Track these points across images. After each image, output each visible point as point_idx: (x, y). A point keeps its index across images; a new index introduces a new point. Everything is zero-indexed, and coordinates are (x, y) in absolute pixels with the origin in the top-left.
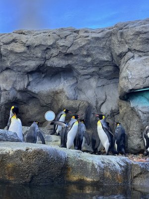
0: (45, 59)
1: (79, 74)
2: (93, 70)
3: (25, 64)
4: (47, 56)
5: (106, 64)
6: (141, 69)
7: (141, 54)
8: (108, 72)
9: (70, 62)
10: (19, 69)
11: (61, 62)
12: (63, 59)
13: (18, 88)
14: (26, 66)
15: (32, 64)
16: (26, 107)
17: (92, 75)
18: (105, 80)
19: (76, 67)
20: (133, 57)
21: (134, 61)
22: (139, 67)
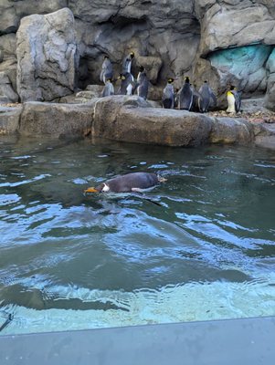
0: (120, 8)
1: (152, 26)
2: (169, 22)
3: (96, 13)
4: (122, 3)
5: (184, 16)
6: (229, 26)
7: (228, 7)
8: (184, 25)
9: (146, 12)
10: (89, 19)
11: (137, 11)
12: (139, 8)
13: (87, 42)
14: (97, 16)
15: (104, 13)
16: (96, 63)
17: (166, 28)
18: (179, 35)
19: (151, 18)
20: (220, 10)
21: (222, 15)
22: (227, 23)
